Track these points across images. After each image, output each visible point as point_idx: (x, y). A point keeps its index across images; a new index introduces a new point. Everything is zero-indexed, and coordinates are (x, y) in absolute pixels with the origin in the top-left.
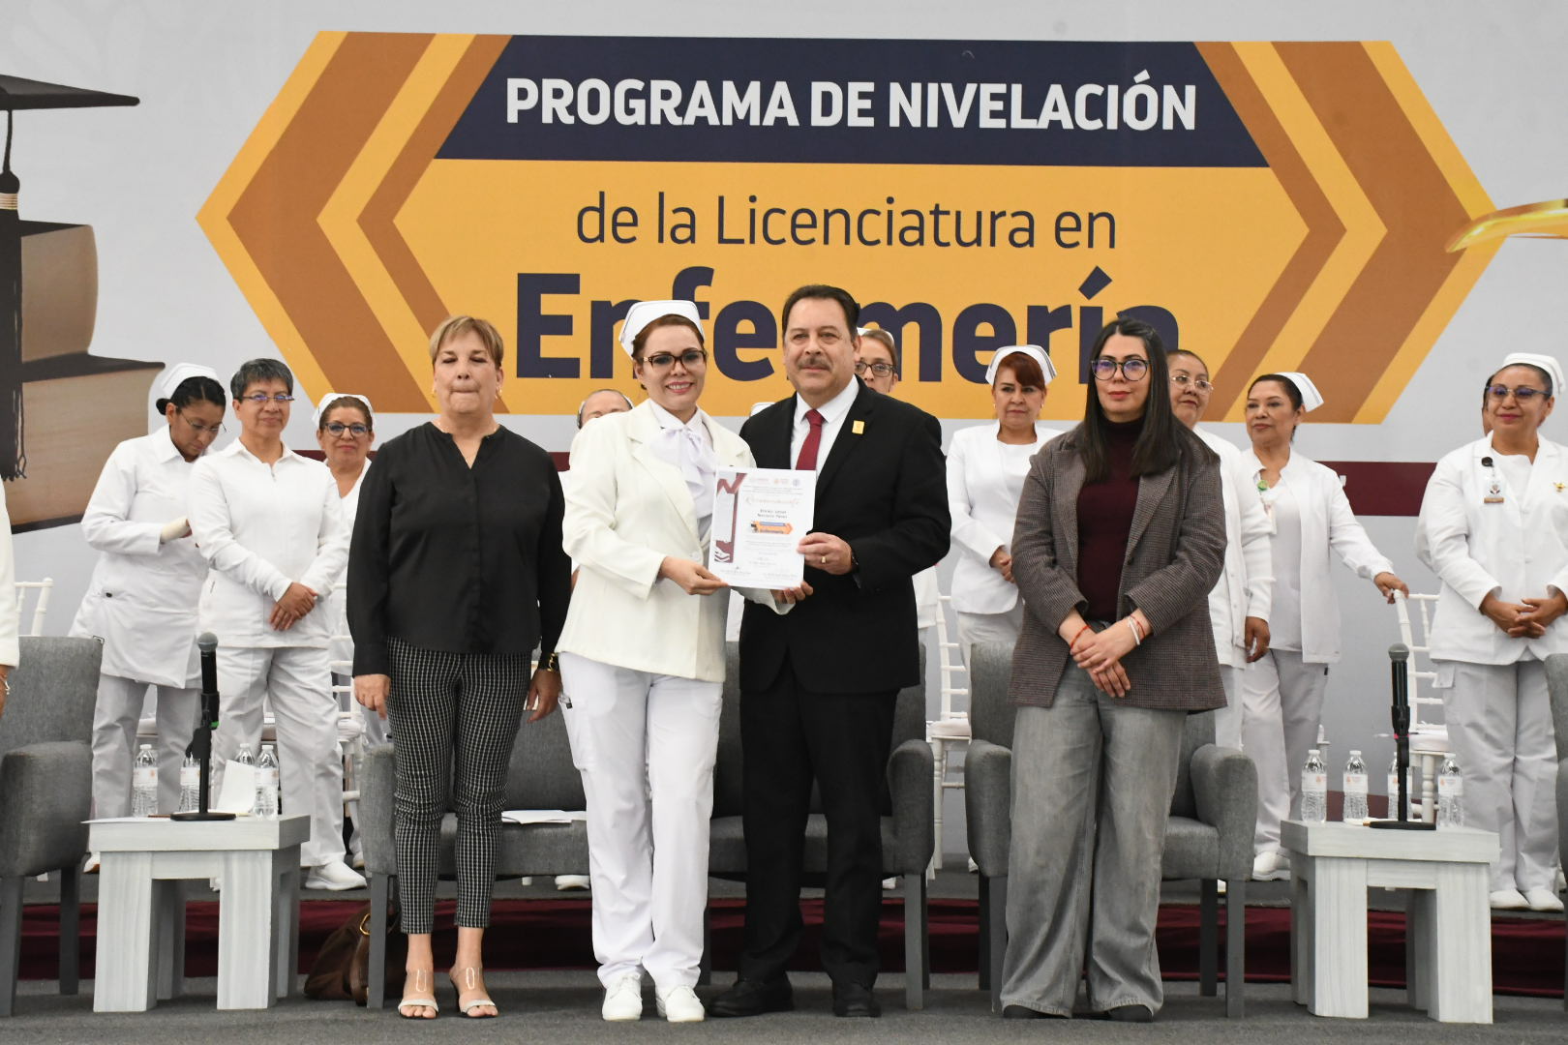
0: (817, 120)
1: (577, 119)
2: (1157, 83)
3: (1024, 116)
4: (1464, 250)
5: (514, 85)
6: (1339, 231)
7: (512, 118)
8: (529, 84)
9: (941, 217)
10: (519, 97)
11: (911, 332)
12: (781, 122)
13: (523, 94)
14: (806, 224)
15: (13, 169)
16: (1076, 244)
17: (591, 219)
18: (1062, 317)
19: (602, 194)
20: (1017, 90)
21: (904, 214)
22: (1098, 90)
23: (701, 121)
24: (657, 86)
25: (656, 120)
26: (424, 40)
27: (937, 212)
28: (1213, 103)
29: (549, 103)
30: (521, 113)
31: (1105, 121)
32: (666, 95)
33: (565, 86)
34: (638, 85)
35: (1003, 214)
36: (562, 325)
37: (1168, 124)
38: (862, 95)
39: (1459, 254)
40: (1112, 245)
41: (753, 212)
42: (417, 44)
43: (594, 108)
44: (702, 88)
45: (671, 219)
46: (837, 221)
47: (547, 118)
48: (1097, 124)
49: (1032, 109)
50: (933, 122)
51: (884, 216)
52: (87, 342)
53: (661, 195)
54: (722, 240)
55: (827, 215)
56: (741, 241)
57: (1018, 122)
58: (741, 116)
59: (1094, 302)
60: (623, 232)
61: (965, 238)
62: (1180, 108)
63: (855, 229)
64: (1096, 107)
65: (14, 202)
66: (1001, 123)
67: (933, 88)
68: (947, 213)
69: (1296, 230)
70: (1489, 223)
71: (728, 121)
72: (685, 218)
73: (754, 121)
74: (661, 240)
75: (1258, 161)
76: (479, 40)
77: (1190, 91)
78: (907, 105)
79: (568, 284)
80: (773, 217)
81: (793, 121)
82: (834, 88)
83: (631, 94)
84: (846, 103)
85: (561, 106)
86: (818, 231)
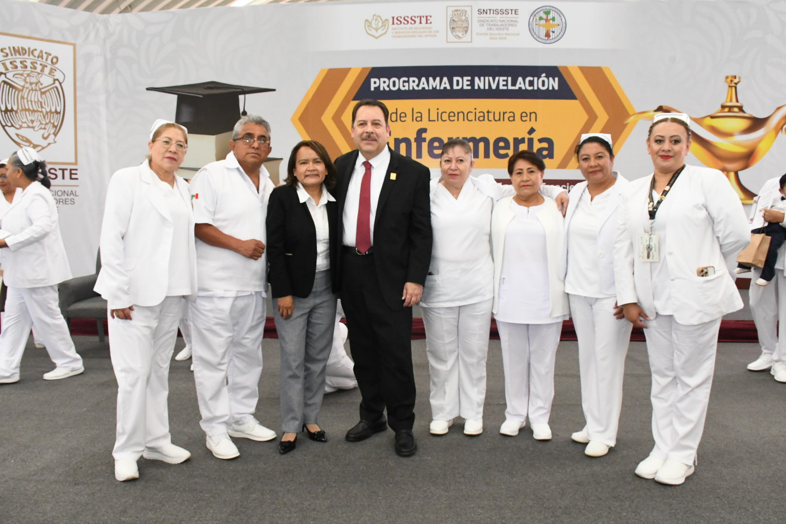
0: (455, 87)
1: (390, 89)
2: (547, 77)
3: (512, 86)
4: (628, 124)
5: (373, 80)
6: (596, 118)
7: (372, 89)
8: (377, 80)
9: (490, 114)
11: (481, 145)
12: (445, 88)
13: (375, 83)
14: (453, 116)
15: (246, 110)
16: (526, 121)
17: (394, 116)
18: (522, 141)
19: (397, 109)
20: (510, 79)
21: (480, 112)
22: (531, 79)
23: (423, 88)
24: (411, 79)
25: (411, 88)
26: (349, 70)
27: (488, 112)
28: (563, 83)
29: (382, 85)
30: (375, 88)
31: (533, 87)
32: (414, 82)
33: (386, 80)
35: (506, 112)
37: (551, 88)
38: (467, 81)
40: (536, 121)
41: (438, 113)
42: (347, 70)
43: (394, 85)
44: (423, 79)
45: (415, 115)
46: (461, 115)
47: (382, 89)
48: (531, 88)
49: (514, 84)
50: (487, 87)
51: (474, 114)
53: (413, 109)
54: (429, 120)
55: (458, 113)
56: (434, 121)
57: (510, 87)
58: (434, 87)
59: (531, 136)
60: (403, 119)
61: (496, 119)
62: (553, 84)
63: (466, 117)
64: (531, 83)
66: (505, 88)
67: (487, 78)
68: (491, 112)
69: (584, 117)
70: (635, 116)
71: (431, 88)
72: (419, 115)
74: (413, 121)
75: (574, 98)
76: (364, 69)
77: (556, 79)
78: (480, 83)
80: (443, 114)
81: (449, 88)
82: (460, 79)
83: (404, 82)
84: (463, 83)
85: (385, 85)
86: (456, 118)
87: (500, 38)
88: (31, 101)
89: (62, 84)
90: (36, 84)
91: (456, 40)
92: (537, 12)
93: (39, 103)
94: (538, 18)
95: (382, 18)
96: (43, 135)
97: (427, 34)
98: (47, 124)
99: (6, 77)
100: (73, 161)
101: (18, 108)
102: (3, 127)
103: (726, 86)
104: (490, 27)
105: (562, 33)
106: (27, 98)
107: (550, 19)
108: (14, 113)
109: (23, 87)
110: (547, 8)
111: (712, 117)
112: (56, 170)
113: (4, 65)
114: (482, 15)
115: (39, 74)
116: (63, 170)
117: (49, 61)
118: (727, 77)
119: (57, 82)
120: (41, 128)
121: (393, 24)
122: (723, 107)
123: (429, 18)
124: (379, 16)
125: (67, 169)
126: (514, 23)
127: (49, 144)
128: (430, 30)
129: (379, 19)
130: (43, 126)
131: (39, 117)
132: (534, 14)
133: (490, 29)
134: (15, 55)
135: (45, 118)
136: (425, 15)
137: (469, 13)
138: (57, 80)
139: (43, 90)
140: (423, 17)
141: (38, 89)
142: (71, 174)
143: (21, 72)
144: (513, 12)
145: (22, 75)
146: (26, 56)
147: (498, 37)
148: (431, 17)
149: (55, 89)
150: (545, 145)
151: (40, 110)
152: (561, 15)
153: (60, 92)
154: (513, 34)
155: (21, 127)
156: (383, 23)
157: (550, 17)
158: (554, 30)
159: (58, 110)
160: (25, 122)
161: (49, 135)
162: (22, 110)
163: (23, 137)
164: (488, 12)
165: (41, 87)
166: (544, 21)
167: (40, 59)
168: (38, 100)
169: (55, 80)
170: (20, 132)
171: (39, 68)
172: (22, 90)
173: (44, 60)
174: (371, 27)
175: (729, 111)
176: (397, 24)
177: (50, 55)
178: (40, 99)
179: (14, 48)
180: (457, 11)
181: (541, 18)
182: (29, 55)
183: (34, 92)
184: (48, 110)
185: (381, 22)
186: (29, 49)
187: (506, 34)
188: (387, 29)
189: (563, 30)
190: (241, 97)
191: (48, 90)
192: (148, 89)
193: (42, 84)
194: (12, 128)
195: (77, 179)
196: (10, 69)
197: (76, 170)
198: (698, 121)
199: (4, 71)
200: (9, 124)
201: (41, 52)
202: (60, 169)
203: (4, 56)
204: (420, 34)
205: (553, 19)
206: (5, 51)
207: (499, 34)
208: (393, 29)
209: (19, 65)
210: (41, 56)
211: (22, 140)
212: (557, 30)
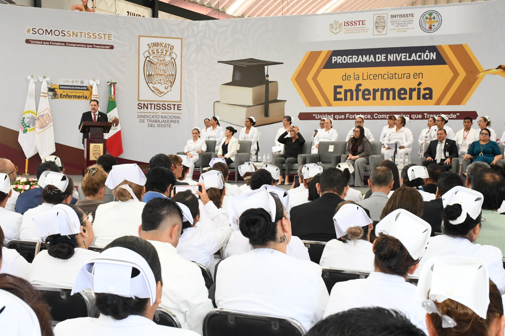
0: (377, 60)
1: (342, 62)
2: (429, 52)
3: (409, 58)
5: (333, 58)
6: (459, 74)
7: (333, 62)
8: (335, 57)
9: (396, 75)
11: (391, 93)
12: (372, 61)
13: (335, 59)
14: (375, 76)
15: (268, 74)
16: (417, 78)
17: (344, 77)
18: (414, 90)
19: (346, 73)
20: (408, 54)
21: (390, 74)
22: (420, 54)
23: (360, 61)
24: (354, 57)
25: (353, 62)
26: (321, 52)
28: (438, 55)
29: (338, 60)
30: (334, 62)
32: (355, 58)
33: (340, 57)
34: (351, 57)
35: (405, 74)
36: (340, 93)
37: (431, 59)
38: (384, 56)
39: (478, 78)
41: (368, 75)
42: (320, 53)
43: (345, 60)
44: (360, 57)
45: (356, 77)
46: (380, 76)
47: (338, 62)
48: (420, 59)
49: (410, 57)
50: (395, 60)
51: (387, 75)
52: (277, 97)
53: (355, 73)
54: (363, 79)
56: (366, 79)
57: (408, 59)
58: (366, 60)
59: (419, 87)
60: (349, 79)
61: (400, 78)
62: (433, 56)
63: (383, 77)
64: (420, 56)
65: (268, 78)
66: (405, 60)
67: (395, 55)
69: (452, 74)
70: (483, 72)
71: (364, 61)
72: (358, 76)
73: (368, 61)
74: (354, 80)
75: (445, 63)
76: (329, 51)
77: (435, 53)
78: (391, 57)
79: (341, 87)
80: (371, 75)
81: (374, 61)
82: (380, 56)
83: (350, 58)
84: (381, 58)
85: (340, 60)
86: (377, 78)
87: (403, 31)
88: (160, 70)
89: (175, 60)
90: (163, 61)
91: (378, 33)
92: (424, 14)
93: (164, 71)
94: (425, 18)
95: (339, 22)
96: (165, 87)
97: (363, 31)
98: (167, 81)
99: (149, 58)
100: (179, 100)
101: (154, 73)
102: (147, 83)
104: (397, 25)
105: (439, 26)
106: (158, 69)
107: (432, 18)
108: (152, 76)
109: (157, 63)
110: (431, 11)
112: (171, 105)
113: (149, 52)
114: (393, 19)
115: (164, 55)
116: (174, 105)
117: (169, 49)
119: (173, 59)
120: (164, 84)
121: (345, 26)
124: (337, 22)
125: (176, 105)
126: (410, 22)
127: (168, 91)
128: (364, 28)
129: (337, 23)
130: (165, 82)
131: (164, 78)
132: (422, 16)
134: (154, 47)
135: (166, 78)
136: (361, 20)
137: (386, 18)
138: (173, 58)
139: (166, 64)
140: (361, 21)
142: (178, 107)
143: (156, 55)
144: (411, 15)
145: (157, 57)
146: (159, 47)
147: (401, 30)
148: (365, 21)
149: (172, 63)
150: (427, 92)
151: (164, 74)
152: (439, 15)
153: (174, 64)
154: (410, 29)
155: (155, 83)
156: (339, 25)
157: (432, 17)
158: (434, 25)
159: (173, 74)
160: (157, 81)
161: (168, 86)
162: (156, 74)
163: (156, 88)
164: (397, 16)
165: (165, 62)
166: (429, 19)
167: (165, 48)
169: (172, 58)
170: (154, 86)
171: (165, 52)
172: (156, 64)
173: (167, 48)
174: (333, 28)
176: (347, 25)
177: (170, 45)
178: (165, 69)
179: (153, 43)
180: (379, 17)
181: (427, 18)
182: (160, 46)
183: (162, 65)
184: (168, 74)
185: (338, 25)
186: (160, 43)
187: (406, 29)
188: (341, 29)
189: (440, 24)
190: (266, 67)
191: (168, 64)
192: (218, 62)
194: (151, 84)
195: (181, 110)
196: (152, 54)
197: (181, 105)
199: (148, 55)
200: (150, 82)
201: (166, 44)
202: (173, 105)
203: (149, 48)
204: (359, 31)
205: (434, 18)
206: (149, 45)
208: (345, 29)
209: (155, 51)
210: (165, 46)
211: (156, 90)
212: (436, 24)
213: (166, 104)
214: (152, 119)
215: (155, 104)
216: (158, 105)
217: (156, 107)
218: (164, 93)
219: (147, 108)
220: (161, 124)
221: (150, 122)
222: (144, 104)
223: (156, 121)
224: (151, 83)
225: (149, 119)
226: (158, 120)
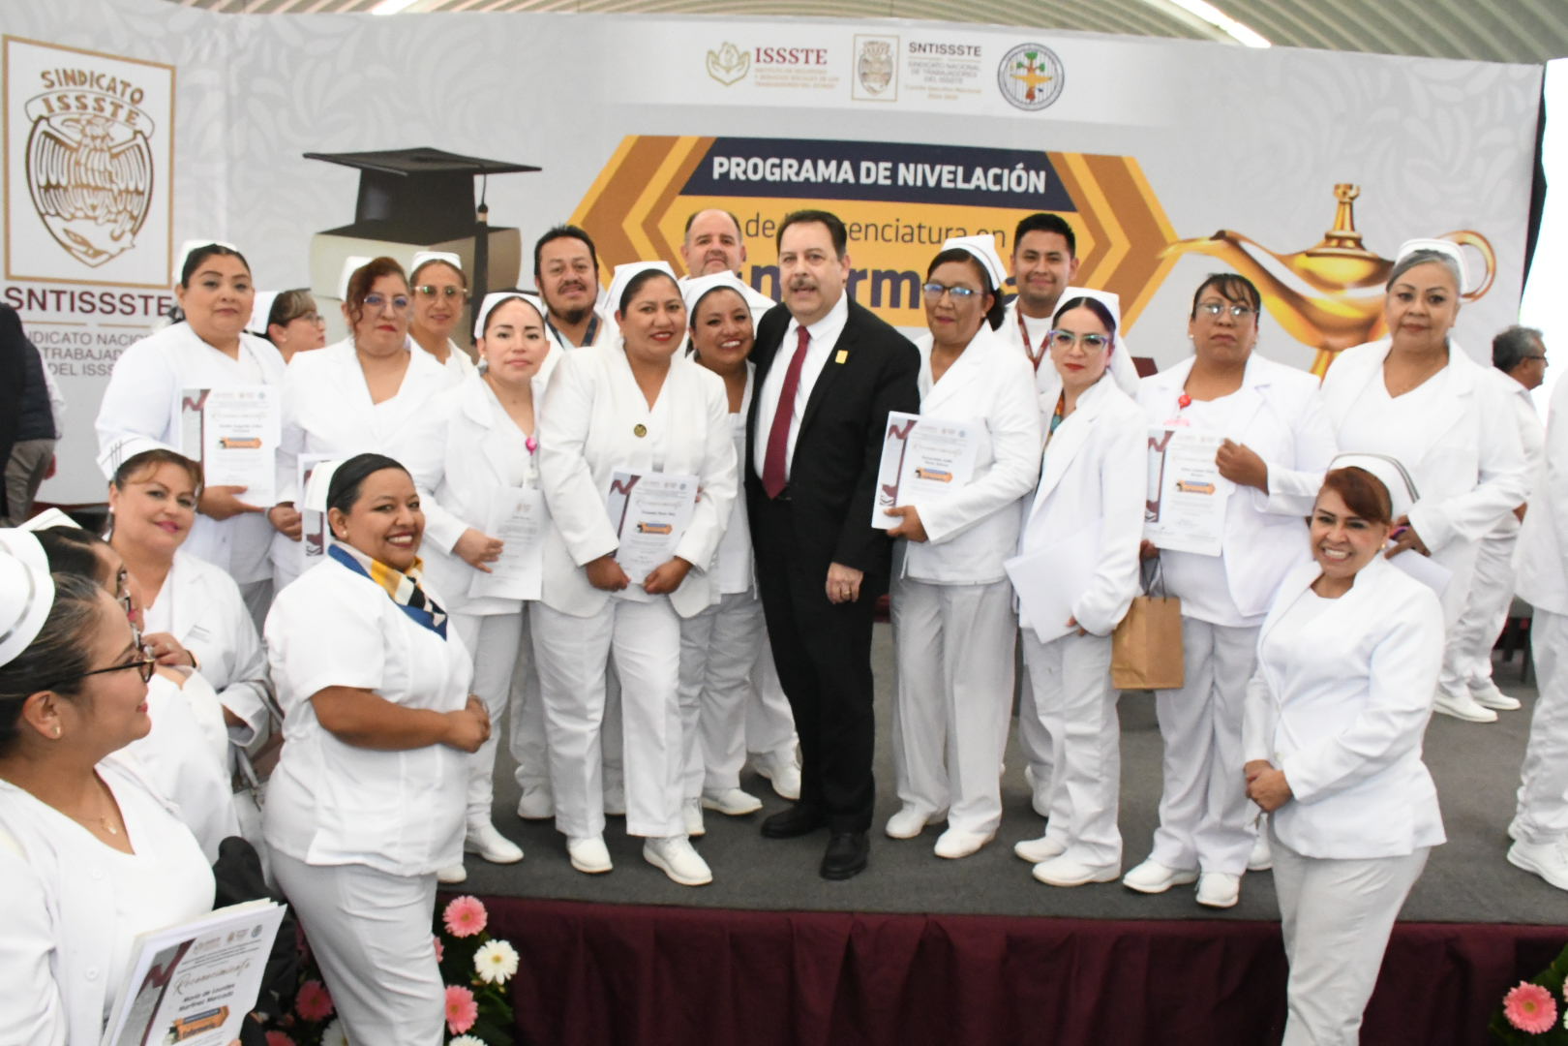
0: (864, 180)
1: (747, 178)
2: (1027, 169)
3: (963, 182)
4: (1164, 258)
5: (717, 160)
6: (1109, 245)
7: (716, 176)
8: (724, 160)
9: (923, 230)
10: (720, 166)
11: (906, 285)
12: (846, 181)
13: (721, 165)
14: (856, 231)
15: (487, 202)
17: (753, 226)
19: (758, 215)
20: (960, 170)
21: (905, 227)
22: (998, 171)
23: (807, 180)
24: (787, 162)
25: (785, 178)
26: (676, 139)
27: (920, 227)
28: (1053, 181)
29: (734, 170)
30: (721, 174)
31: (1001, 186)
32: (790, 166)
33: (741, 160)
37: (1031, 190)
38: (886, 169)
39: (1162, 260)
42: (671, 141)
43: (755, 171)
44: (808, 163)
46: (872, 230)
47: (732, 176)
48: (996, 188)
49: (967, 179)
50: (919, 183)
51: (894, 228)
52: (516, 282)
55: (867, 227)
57: (961, 185)
58: (827, 177)
60: (768, 233)
61: (933, 240)
62: (1037, 182)
63: (880, 234)
64: (998, 179)
65: (485, 217)
66: (951, 185)
67: (920, 167)
68: (924, 228)
69: (1089, 244)
70: (1177, 246)
71: (820, 179)
75: (1071, 208)
76: (702, 140)
77: (1043, 174)
78: (907, 175)
81: (852, 180)
82: (872, 165)
83: (773, 166)
84: (877, 173)
85: (740, 171)
86: (862, 235)
87: (948, 97)
88: (93, 170)
89: (150, 142)
90: (103, 138)
91: (867, 95)
92: (1013, 53)
93: (107, 174)
94: (1015, 65)
95: (738, 49)
96: (112, 233)
97: (818, 82)
98: (119, 213)
99: (49, 124)
100: (165, 282)
101: (69, 182)
102: (42, 216)
103: (1335, 201)
104: (929, 76)
105: (1055, 94)
106: (86, 165)
107: (1036, 68)
108: (61, 190)
109: (80, 143)
110: (1032, 47)
111: (1310, 254)
112: (132, 298)
113: (47, 102)
114: (916, 54)
115: (108, 120)
116: (146, 298)
117: (127, 98)
118: (1337, 187)
119: (139, 136)
120: (109, 221)
121: (758, 60)
122: (1329, 238)
123: (822, 54)
124: (732, 45)
125: (152, 297)
126: (971, 71)
127: (123, 250)
128: (823, 76)
129: (733, 51)
130: (113, 217)
131: (107, 200)
132: (1009, 56)
133: (930, 79)
134: (67, 84)
135: (116, 202)
136: (815, 46)
137: (893, 48)
138: (141, 132)
139: (115, 151)
140: (812, 51)
141: (105, 148)
142: (161, 306)
143: (76, 116)
144: (972, 51)
145: (77, 121)
146: (87, 87)
147: (943, 93)
149: (136, 149)
151: (108, 186)
152: (1056, 61)
153: (145, 155)
154: (970, 91)
155: (74, 217)
156: (740, 58)
157: (1037, 63)
158: (1041, 88)
159: (141, 188)
160: (81, 209)
161: (123, 233)
162: (77, 186)
163: (75, 235)
164: (928, 49)
165: (111, 144)
166: (1026, 70)
167: (111, 93)
168: (106, 169)
169: (136, 133)
170: (70, 226)
171: (109, 109)
172: (76, 150)
173: (118, 95)
174: (718, 64)
175: (1339, 246)
176: (765, 61)
177: (130, 86)
178: (109, 168)
179: (65, 72)
180: (872, 43)
181: (1020, 65)
182: (91, 85)
183: (98, 154)
184: (122, 187)
185: (736, 56)
187: (958, 90)
188: (746, 72)
189: (1058, 88)
190: (478, 180)
191: (123, 151)
192: (307, 156)
193: (112, 139)
194: (58, 219)
196: (57, 111)
198: (1286, 260)
199: (45, 113)
200: (52, 212)
201: (113, 80)
202: (139, 296)
203: (48, 87)
204: (805, 82)
206: (49, 76)
207: (945, 89)
208: (758, 70)
209: (73, 103)
210: (112, 88)
211: (75, 241)
212: (1048, 87)
213: (118, 292)
214: (64, 347)
215: (72, 294)
216: (86, 297)
217: (78, 303)
218: (104, 257)
219: (43, 306)
220: (97, 363)
221: (57, 356)
222: (31, 293)
223: (77, 355)
224: (58, 214)
225: (52, 346)
226: (85, 349)
